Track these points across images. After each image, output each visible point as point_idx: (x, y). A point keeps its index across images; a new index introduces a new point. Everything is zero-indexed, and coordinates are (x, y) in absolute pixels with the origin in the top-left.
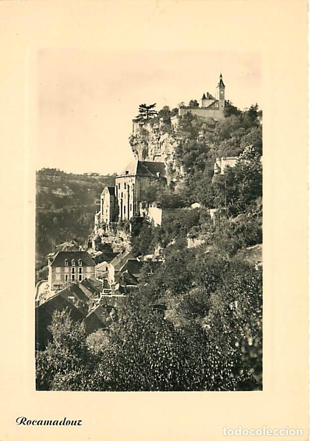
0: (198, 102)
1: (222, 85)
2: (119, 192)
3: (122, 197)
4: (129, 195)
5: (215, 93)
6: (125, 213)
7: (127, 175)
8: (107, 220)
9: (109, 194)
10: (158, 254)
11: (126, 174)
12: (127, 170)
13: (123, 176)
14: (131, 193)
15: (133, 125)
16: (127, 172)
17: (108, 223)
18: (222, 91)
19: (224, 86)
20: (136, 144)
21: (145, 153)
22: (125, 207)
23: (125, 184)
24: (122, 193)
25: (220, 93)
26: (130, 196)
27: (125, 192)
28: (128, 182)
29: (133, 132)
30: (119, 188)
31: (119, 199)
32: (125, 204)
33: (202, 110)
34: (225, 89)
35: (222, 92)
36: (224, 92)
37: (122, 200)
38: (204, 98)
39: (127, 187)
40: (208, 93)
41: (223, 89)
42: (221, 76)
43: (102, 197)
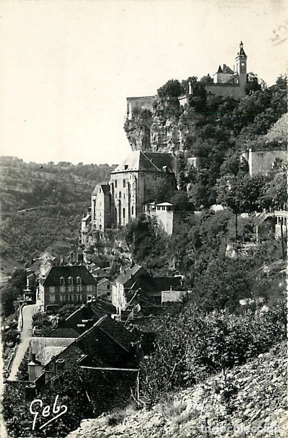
0: (212, 77)
1: (243, 56)
2: (117, 191)
3: (120, 197)
4: (130, 195)
5: (234, 65)
6: (124, 217)
7: (127, 170)
8: (100, 226)
9: (103, 194)
10: (174, 268)
11: (125, 169)
12: (126, 164)
13: (121, 171)
14: (133, 193)
15: (128, 105)
16: (126, 167)
17: (102, 230)
18: (243, 62)
19: (246, 56)
20: (132, 130)
21: (146, 142)
22: (124, 209)
23: (124, 181)
24: (120, 192)
25: (241, 65)
26: (132, 196)
27: (125, 191)
28: (127, 179)
29: (128, 113)
30: (116, 187)
31: (115, 199)
32: (124, 205)
33: (218, 87)
34: (247, 60)
35: (243, 64)
36: (245, 65)
37: (120, 201)
38: (220, 71)
39: (127, 185)
40: (224, 65)
41: (243, 60)
42: (242, 44)
43: (93, 198)
